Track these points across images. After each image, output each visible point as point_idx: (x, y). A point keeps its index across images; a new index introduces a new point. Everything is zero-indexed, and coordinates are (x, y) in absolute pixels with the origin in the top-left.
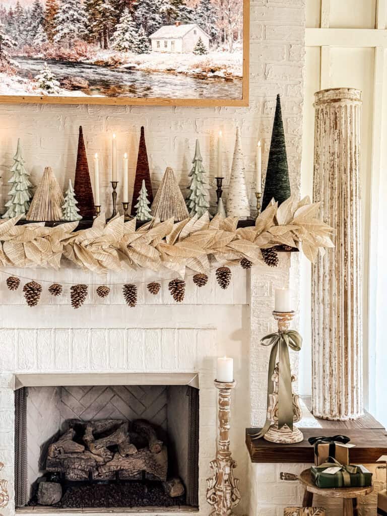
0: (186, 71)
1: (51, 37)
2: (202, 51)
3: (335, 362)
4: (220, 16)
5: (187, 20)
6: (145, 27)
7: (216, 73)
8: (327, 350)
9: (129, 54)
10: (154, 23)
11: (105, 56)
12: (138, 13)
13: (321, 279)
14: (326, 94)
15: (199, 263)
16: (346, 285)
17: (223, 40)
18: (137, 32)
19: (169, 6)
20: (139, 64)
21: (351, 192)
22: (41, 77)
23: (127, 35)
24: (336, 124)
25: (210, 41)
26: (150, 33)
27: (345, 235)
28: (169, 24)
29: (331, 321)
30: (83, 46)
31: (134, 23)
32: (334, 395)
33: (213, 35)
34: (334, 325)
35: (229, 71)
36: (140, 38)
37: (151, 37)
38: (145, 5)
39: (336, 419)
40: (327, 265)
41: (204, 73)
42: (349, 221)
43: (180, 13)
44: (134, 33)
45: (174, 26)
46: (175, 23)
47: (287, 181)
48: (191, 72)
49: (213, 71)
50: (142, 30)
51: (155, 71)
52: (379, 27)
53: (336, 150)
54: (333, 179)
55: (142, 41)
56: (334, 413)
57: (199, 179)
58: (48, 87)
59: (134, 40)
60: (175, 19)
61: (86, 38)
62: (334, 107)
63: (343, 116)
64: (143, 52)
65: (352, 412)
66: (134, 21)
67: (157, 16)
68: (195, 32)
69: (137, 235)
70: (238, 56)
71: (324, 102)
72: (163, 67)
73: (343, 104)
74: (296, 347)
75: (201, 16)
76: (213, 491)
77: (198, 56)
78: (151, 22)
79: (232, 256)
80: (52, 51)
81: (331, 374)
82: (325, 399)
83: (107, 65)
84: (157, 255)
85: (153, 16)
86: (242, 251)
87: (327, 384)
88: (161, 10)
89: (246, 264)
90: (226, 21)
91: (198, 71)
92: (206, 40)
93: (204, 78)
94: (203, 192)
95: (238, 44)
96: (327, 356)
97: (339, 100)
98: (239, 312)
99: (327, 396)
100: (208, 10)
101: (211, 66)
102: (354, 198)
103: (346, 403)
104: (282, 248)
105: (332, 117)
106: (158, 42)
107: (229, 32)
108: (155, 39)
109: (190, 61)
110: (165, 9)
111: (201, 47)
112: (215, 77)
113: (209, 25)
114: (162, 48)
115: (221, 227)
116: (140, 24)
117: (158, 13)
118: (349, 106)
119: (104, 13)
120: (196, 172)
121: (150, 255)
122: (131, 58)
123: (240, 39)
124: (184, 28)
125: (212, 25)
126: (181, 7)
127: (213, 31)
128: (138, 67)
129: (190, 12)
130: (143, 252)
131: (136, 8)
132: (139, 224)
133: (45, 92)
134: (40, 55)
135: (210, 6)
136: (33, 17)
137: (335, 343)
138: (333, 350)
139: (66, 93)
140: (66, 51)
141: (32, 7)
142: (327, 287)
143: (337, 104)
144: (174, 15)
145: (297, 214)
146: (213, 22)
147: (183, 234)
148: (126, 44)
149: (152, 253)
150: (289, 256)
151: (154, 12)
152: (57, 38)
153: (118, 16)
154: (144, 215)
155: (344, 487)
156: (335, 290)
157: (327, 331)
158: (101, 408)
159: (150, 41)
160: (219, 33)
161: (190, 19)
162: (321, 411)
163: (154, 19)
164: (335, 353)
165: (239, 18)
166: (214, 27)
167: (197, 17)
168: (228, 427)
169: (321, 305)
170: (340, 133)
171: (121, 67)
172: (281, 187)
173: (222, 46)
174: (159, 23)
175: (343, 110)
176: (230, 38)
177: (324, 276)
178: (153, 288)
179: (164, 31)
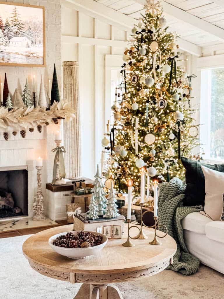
0: (22, 53)
2: (28, 46)
3: (74, 158)
4: (34, 35)
5: (23, 35)
6: (8, 37)
7: (33, 55)
8: (71, 154)
9: (2, 46)
10: (11, 35)
12: (5, 31)
14: (68, 63)
15: (31, 124)
16: (77, 131)
17: (36, 43)
18: (5, 38)
19: (16, 30)
20: (5, 50)
21: (77, 98)
24: (71, 73)
25: (31, 43)
26: (9, 39)
28: (17, 36)
29: (72, 144)
31: (4, 35)
32: (73, 170)
33: (32, 41)
35: (38, 54)
36: (6, 41)
37: (10, 40)
38: (8, 29)
39: (74, 178)
40: (70, 124)
41: (29, 55)
42: (77, 108)
43: (20, 33)
44: (4, 39)
45: (18, 37)
46: (18, 36)
48: (25, 54)
49: (32, 54)
50: (7, 38)
51: (11, 53)
53: (72, 83)
54: (71, 93)
55: (7, 42)
56: (73, 177)
57: (28, 93)
59: (3, 41)
60: (19, 34)
62: (71, 68)
63: (74, 71)
64: (7, 46)
65: (79, 176)
66: (3, 34)
67: (12, 33)
68: (26, 40)
69: (10, 114)
70: (41, 49)
71: (67, 66)
72: (15, 52)
73: (74, 67)
75: (28, 34)
77: (27, 48)
78: (10, 35)
79: (43, 121)
81: (72, 163)
82: (70, 172)
84: (17, 121)
85: (11, 33)
86: (46, 119)
87: (71, 167)
88: (13, 31)
89: (47, 123)
90: (37, 37)
91: (27, 54)
93: (29, 56)
94: (29, 97)
95: (41, 45)
96: (71, 156)
97: (72, 65)
99: (71, 171)
100: (30, 32)
101: (32, 52)
103: (77, 173)
104: (60, 118)
105: (70, 71)
106: (13, 43)
107: (38, 40)
108: (11, 41)
109: (24, 50)
110: (15, 31)
111: (28, 45)
112: (33, 56)
113: (31, 38)
114: (14, 45)
115: (39, 111)
116: (6, 36)
117: (12, 32)
120: (27, 90)
121: (15, 121)
122: (2, 48)
123: (42, 43)
124: (22, 38)
125: (32, 38)
126: (21, 30)
127: (32, 40)
128: (5, 51)
129: (24, 33)
130: (12, 120)
131: (4, 29)
132: (10, 110)
135: (31, 31)
137: (73, 152)
138: (73, 154)
142: (70, 131)
143: (72, 67)
144: (18, 33)
145: (64, 106)
146: (32, 37)
147: (25, 113)
150: (61, 121)
151: (11, 32)
154: (10, 106)
155: (86, 194)
156: (73, 133)
157: (71, 148)
159: (9, 42)
160: (34, 41)
161: (24, 35)
162: (69, 176)
163: (11, 34)
164: (74, 155)
165: (41, 36)
166: (33, 38)
167: (26, 34)
168: (41, 183)
169: (68, 139)
170: (73, 77)
172: (57, 96)
173: (35, 45)
174: (13, 36)
175: (74, 69)
176: (38, 42)
177: (69, 128)
178: (14, 133)
179: (15, 39)
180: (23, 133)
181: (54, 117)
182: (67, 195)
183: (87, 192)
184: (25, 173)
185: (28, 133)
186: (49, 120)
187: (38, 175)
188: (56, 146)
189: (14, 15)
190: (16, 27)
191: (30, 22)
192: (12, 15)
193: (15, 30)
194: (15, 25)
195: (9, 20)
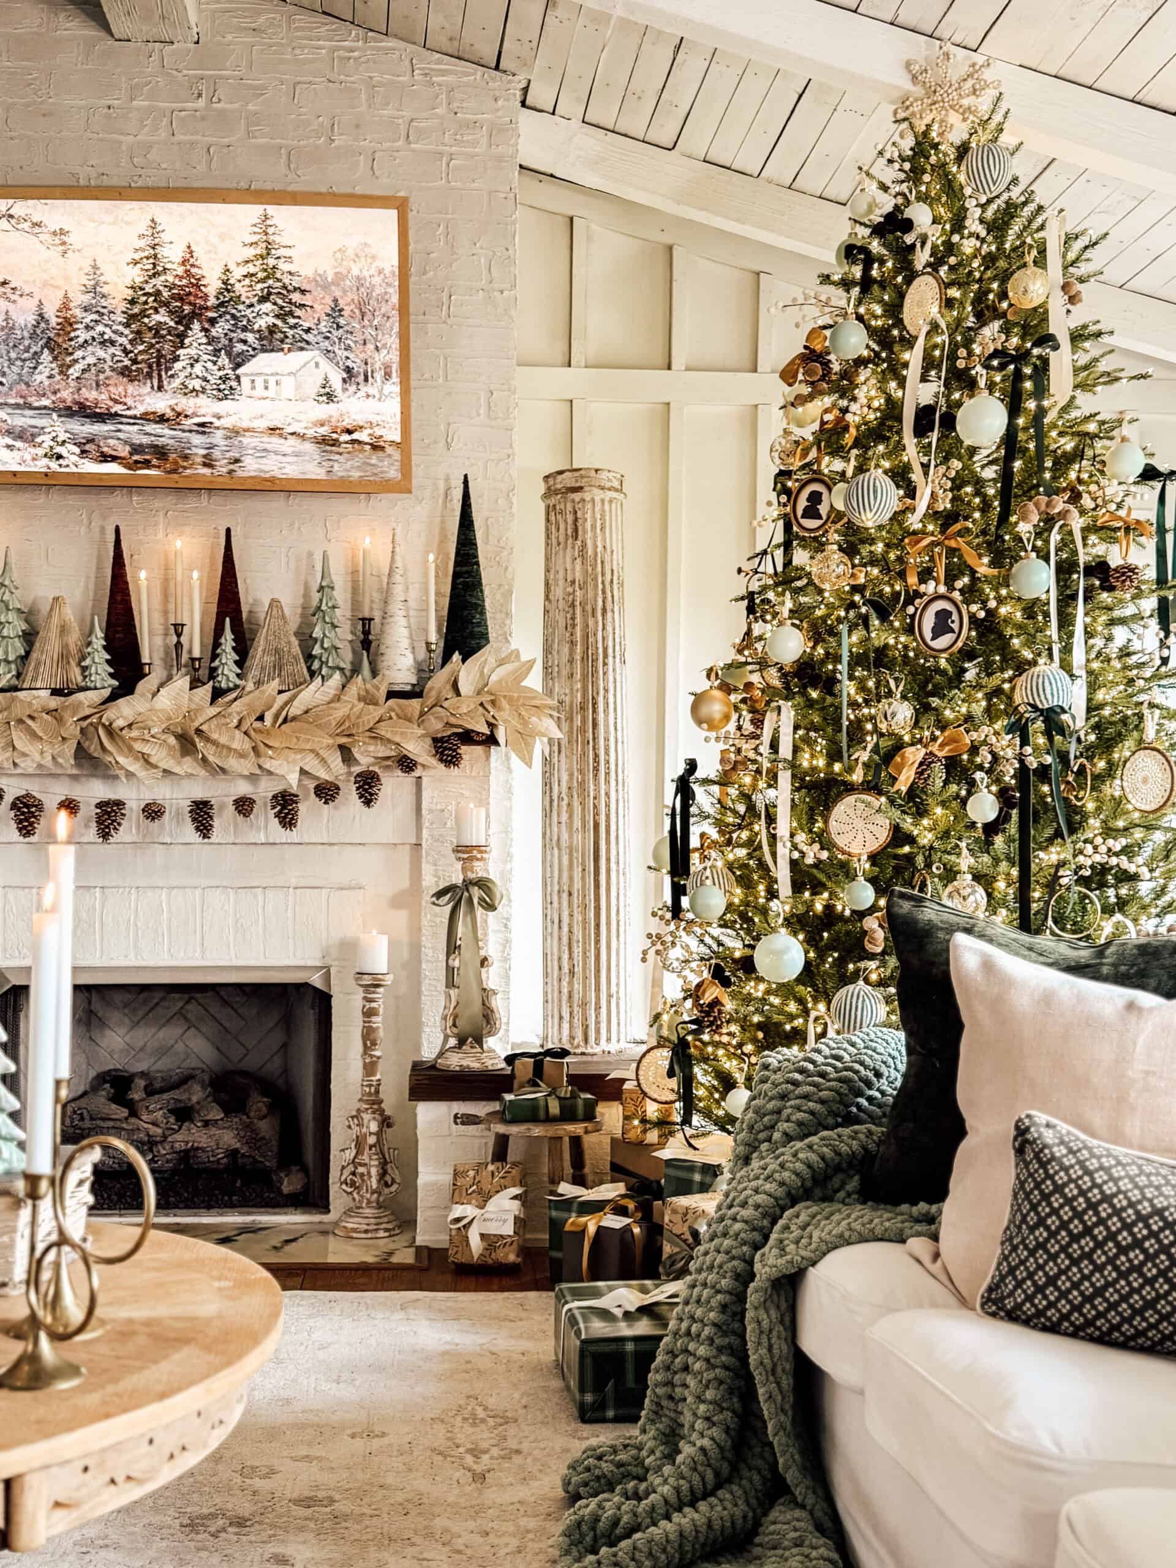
0: (302, 431)
1: (64, 370)
2: (330, 397)
3: (578, 950)
4: (360, 338)
5: (303, 345)
6: (229, 354)
7: (355, 436)
8: (565, 929)
9: (202, 400)
10: (245, 348)
11: (160, 403)
12: (217, 331)
13: (555, 803)
14: (560, 478)
15: (323, 761)
16: (596, 814)
17: (366, 380)
18: (215, 363)
19: (271, 320)
20: (219, 418)
21: (605, 649)
22: (46, 440)
23: (198, 369)
24: (576, 530)
25: (344, 380)
26: (238, 365)
27: (595, 725)
28: (272, 351)
29: (571, 878)
30: (120, 387)
31: (210, 348)
32: (576, 1009)
33: (348, 370)
34: (577, 885)
35: (378, 432)
36: (221, 373)
37: (239, 371)
38: (228, 317)
39: (579, 1051)
40: (565, 778)
41: (335, 436)
42: (601, 699)
43: (290, 333)
44: (209, 365)
45: (281, 354)
46: (282, 350)
47: (483, 623)
48: (310, 433)
49: (349, 432)
50: (224, 360)
51: (245, 430)
52: (674, 367)
53: (578, 576)
54: (574, 626)
55: (224, 379)
56: (576, 1042)
57: (327, 619)
58: (59, 457)
59: (209, 377)
60: (282, 341)
61: (124, 372)
62: (573, 501)
63: (588, 516)
64: (226, 397)
65: (609, 1040)
66: (209, 344)
67: (250, 337)
68: (317, 365)
69: (213, 711)
70: (392, 408)
71: (556, 492)
72: (262, 424)
73: (587, 496)
74: (491, 907)
75: (327, 338)
76: (351, 1168)
77: (324, 405)
78: (239, 347)
79: (383, 751)
80: (67, 395)
81: (572, 973)
82: (561, 1018)
83: (162, 419)
84: (247, 745)
85: (242, 336)
86: (397, 739)
87: (565, 991)
88: (256, 327)
89: (406, 764)
90: (371, 346)
91: (324, 431)
92: (336, 378)
93: (335, 443)
95: (393, 388)
96: (565, 940)
97: (579, 489)
99: (566, 1012)
100: (339, 327)
101: (347, 423)
102: (610, 660)
103: (598, 1023)
105: (570, 518)
106: (253, 381)
107: (377, 366)
108: (246, 375)
109: (309, 415)
110: (264, 325)
111: (327, 390)
112: (353, 442)
113: (341, 353)
114: (260, 391)
115: (360, 699)
116: (220, 350)
117: (252, 331)
118: (597, 499)
119: (156, 330)
120: (324, 607)
121: (235, 745)
122: (205, 407)
123: (395, 378)
124: (296, 359)
125: (346, 353)
126: (292, 321)
127: (349, 363)
128: (217, 423)
129: (308, 331)
130: (223, 740)
131: (213, 322)
132: (217, 694)
133: (54, 465)
134: (45, 402)
135: (342, 321)
136: (33, 336)
137: (578, 917)
138: (575, 930)
139: (90, 467)
140: (90, 395)
141: (31, 319)
142: (564, 817)
143: (577, 496)
144: (279, 336)
145: (494, 678)
146: (348, 348)
147: (295, 709)
148: (197, 384)
149: (239, 742)
150: (488, 756)
151: (245, 329)
152: (75, 371)
153: (182, 336)
154: (228, 679)
155: (549, 1119)
156: (577, 823)
157: (565, 896)
158: (163, 1051)
159: (238, 378)
160: (358, 367)
161: (308, 343)
162: (556, 1040)
163: (245, 342)
164: (578, 934)
165: (392, 341)
166: (351, 356)
167: (320, 338)
168: (377, 1053)
169: (556, 851)
170: (584, 545)
171: (188, 423)
172: (472, 635)
173: (364, 389)
174: (254, 349)
175: (589, 506)
176: (379, 376)
177: (561, 799)
178: (244, 806)
179: (263, 363)
180: (285, 807)
181: (436, 725)
185: (311, 806)
186: (417, 748)
188: (457, 878)
189: (260, 250)
190: (267, 307)
191: (339, 277)
192: (251, 252)
193: (262, 323)
194: (263, 299)
195: (238, 272)
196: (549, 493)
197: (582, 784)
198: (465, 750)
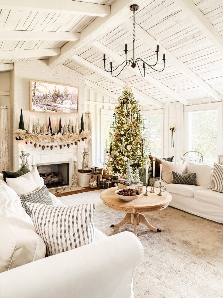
1: (46, 100)
2: (71, 105)
4: (74, 99)
7: (73, 109)
11: (55, 105)
14: (87, 112)
15: (72, 141)
22: (44, 108)
23: (59, 101)
24: (89, 117)
30: (51, 103)
35: (75, 108)
43: (68, 98)
48: (69, 108)
50: (61, 101)
51: (63, 108)
55: (61, 103)
58: (45, 110)
61: (52, 101)
66: (60, 99)
67: (64, 99)
68: (70, 102)
69: (63, 136)
70: (77, 106)
71: (87, 114)
72: (65, 107)
74: (88, 154)
76: (73, 181)
78: (63, 100)
79: (77, 140)
80: (46, 103)
83: (55, 106)
89: (79, 141)
91: (70, 108)
92: (72, 103)
94: (71, 128)
95: (77, 104)
98: (75, 150)
100: (72, 98)
101: (73, 107)
107: (75, 102)
109: (69, 107)
114: (65, 104)
119: (55, 97)
120: (70, 125)
122: (59, 105)
123: (77, 103)
124: (68, 101)
128: (61, 107)
131: (61, 97)
133: (44, 110)
134: (44, 104)
136: (43, 97)
139: (48, 111)
140: (48, 103)
141: (43, 95)
147: (70, 136)
148: (59, 103)
149: (65, 139)
152: (47, 101)
153: (58, 98)
154: (63, 133)
159: (63, 103)
160: (73, 102)
165: (77, 100)
167: (70, 99)
168: (76, 169)
171: (58, 107)
173: (74, 104)
175: (90, 115)
178: (65, 146)
179: (65, 101)
180: (68, 145)
181: (82, 137)
182: (89, 175)
183: (99, 173)
184: (68, 164)
185: (71, 145)
186: (80, 139)
187: (75, 165)
188: (84, 152)
189: (65, 90)
190: (66, 96)
191: (72, 93)
192: (64, 90)
193: (65, 97)
194: (65, 95)
195: (63, 92)
196: (85, 114)
197: (90, 142)
198: (85, 139)
